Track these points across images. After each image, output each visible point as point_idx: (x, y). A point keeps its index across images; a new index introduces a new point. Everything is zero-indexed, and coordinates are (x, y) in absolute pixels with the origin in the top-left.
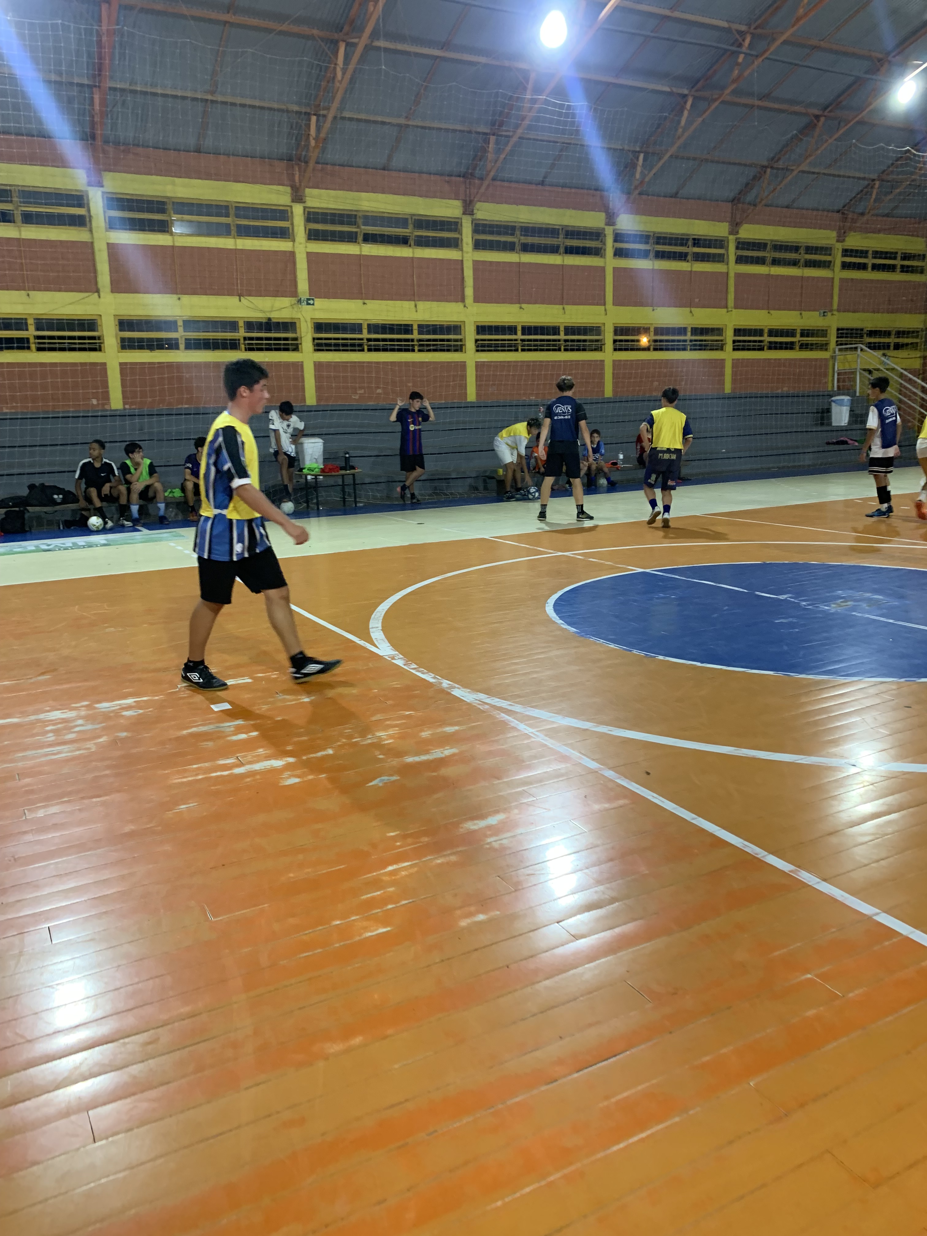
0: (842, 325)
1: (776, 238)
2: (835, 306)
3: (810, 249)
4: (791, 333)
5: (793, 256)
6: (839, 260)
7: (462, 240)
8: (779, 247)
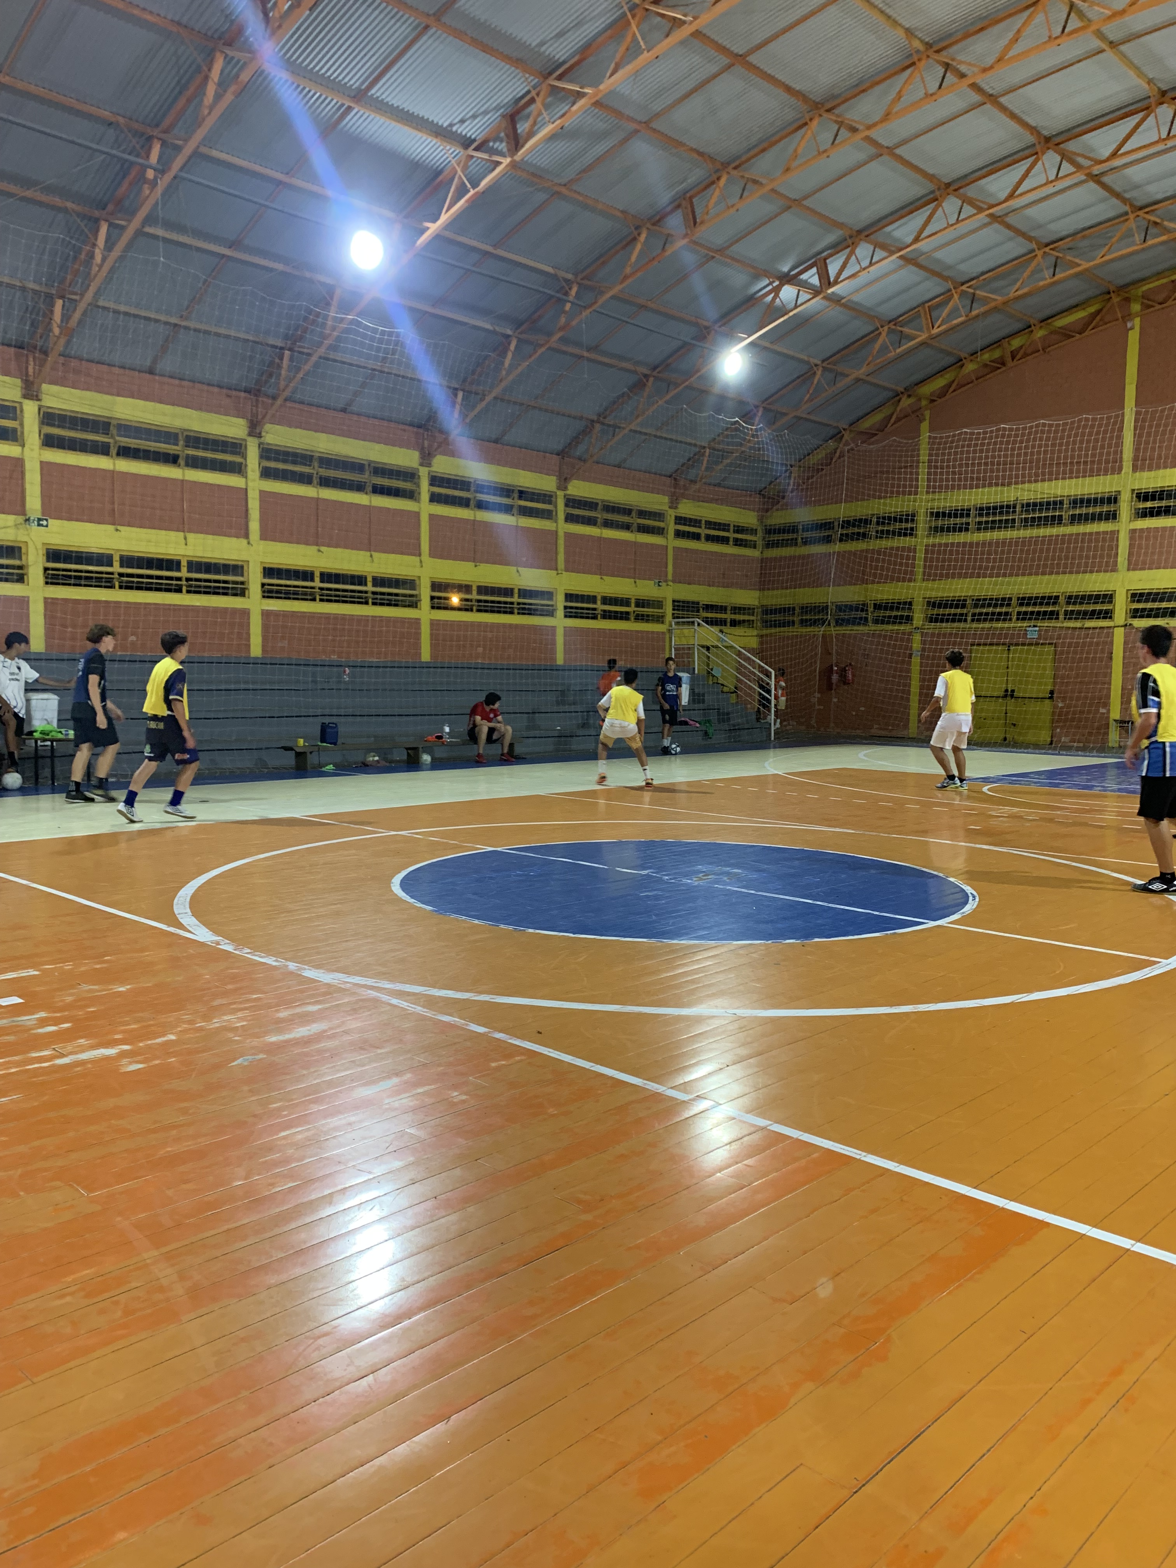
0: (677, 598)
1: (606, 498)
2: (670, 577)
3: (642, 514)
4: (625, 602)
5: (625, 519)
6: (672, 528)
7: (246, 465)
8: (611, 508)
